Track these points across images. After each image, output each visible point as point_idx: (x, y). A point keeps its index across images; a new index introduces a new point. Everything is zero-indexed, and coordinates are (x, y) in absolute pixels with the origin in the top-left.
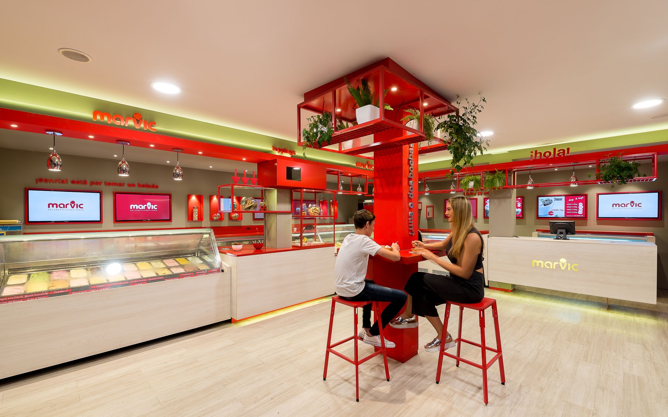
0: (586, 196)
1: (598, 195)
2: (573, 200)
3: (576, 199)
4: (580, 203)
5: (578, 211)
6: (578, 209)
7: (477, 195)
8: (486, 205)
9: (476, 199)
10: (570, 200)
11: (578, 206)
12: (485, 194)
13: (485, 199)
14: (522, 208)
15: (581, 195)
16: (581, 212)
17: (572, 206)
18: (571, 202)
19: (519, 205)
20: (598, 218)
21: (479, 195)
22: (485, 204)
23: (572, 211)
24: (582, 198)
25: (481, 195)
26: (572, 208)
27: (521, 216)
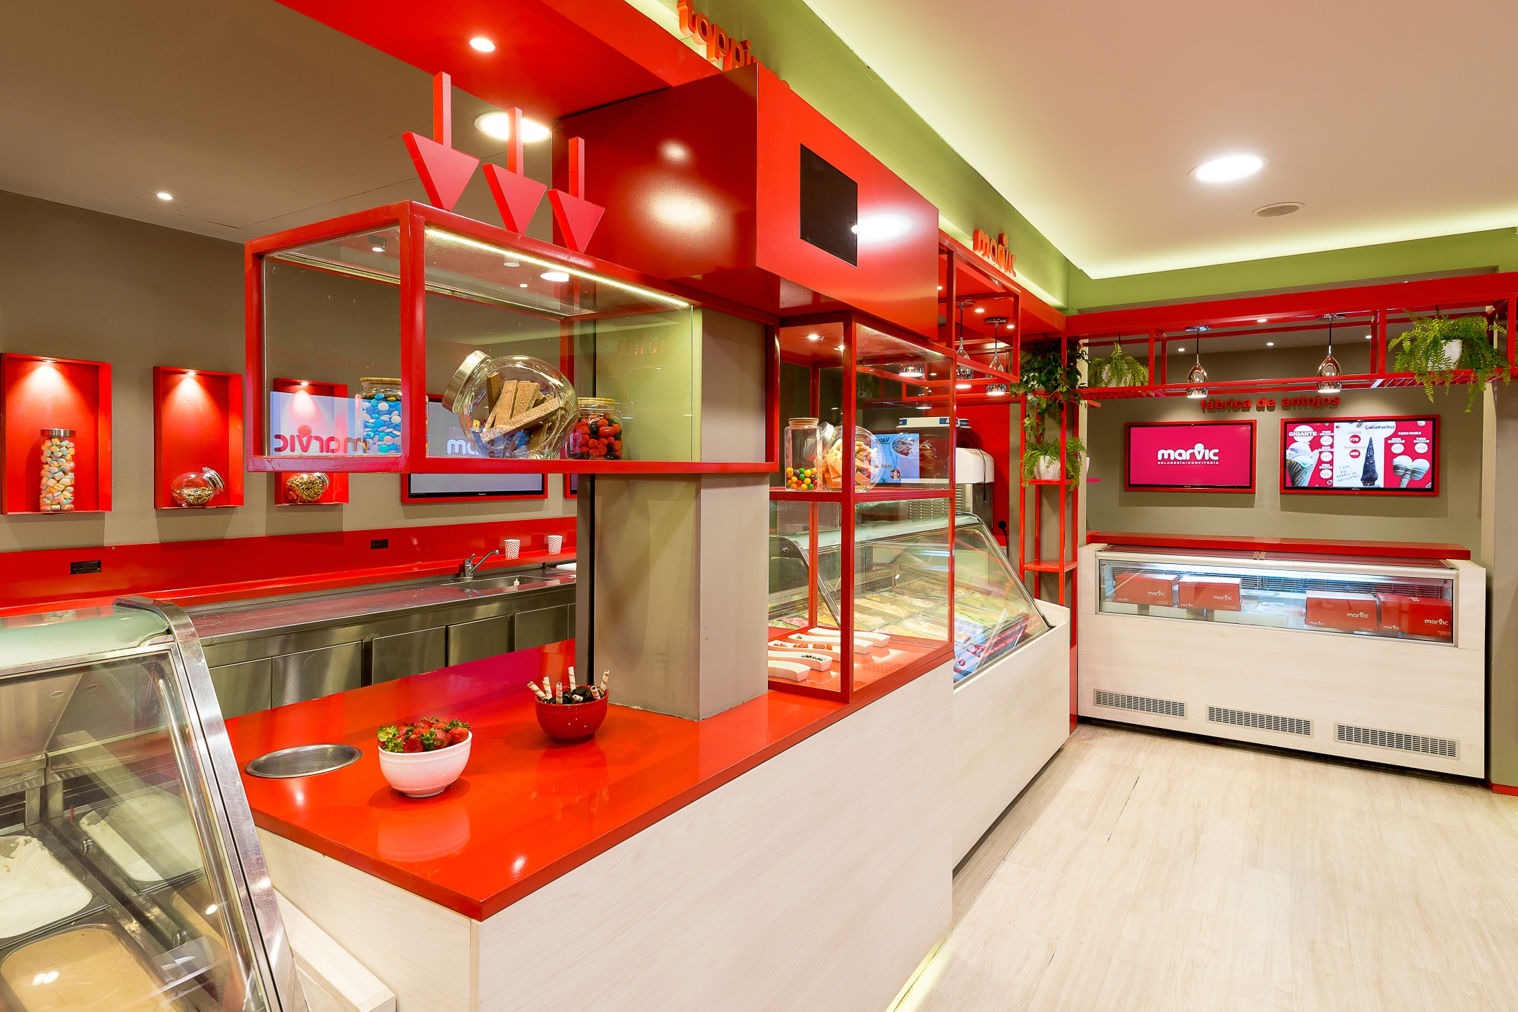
7: (1253, 408)
8: (1293, 446)
9: (1252, 424)
12: (1286, 404)
13: (1287, 426)
14: (1432, 455)
19: (1422, 446)
21: (1260, 409)
22: (1286, 442)
25: (1271, 408)
27: (1429, 487)
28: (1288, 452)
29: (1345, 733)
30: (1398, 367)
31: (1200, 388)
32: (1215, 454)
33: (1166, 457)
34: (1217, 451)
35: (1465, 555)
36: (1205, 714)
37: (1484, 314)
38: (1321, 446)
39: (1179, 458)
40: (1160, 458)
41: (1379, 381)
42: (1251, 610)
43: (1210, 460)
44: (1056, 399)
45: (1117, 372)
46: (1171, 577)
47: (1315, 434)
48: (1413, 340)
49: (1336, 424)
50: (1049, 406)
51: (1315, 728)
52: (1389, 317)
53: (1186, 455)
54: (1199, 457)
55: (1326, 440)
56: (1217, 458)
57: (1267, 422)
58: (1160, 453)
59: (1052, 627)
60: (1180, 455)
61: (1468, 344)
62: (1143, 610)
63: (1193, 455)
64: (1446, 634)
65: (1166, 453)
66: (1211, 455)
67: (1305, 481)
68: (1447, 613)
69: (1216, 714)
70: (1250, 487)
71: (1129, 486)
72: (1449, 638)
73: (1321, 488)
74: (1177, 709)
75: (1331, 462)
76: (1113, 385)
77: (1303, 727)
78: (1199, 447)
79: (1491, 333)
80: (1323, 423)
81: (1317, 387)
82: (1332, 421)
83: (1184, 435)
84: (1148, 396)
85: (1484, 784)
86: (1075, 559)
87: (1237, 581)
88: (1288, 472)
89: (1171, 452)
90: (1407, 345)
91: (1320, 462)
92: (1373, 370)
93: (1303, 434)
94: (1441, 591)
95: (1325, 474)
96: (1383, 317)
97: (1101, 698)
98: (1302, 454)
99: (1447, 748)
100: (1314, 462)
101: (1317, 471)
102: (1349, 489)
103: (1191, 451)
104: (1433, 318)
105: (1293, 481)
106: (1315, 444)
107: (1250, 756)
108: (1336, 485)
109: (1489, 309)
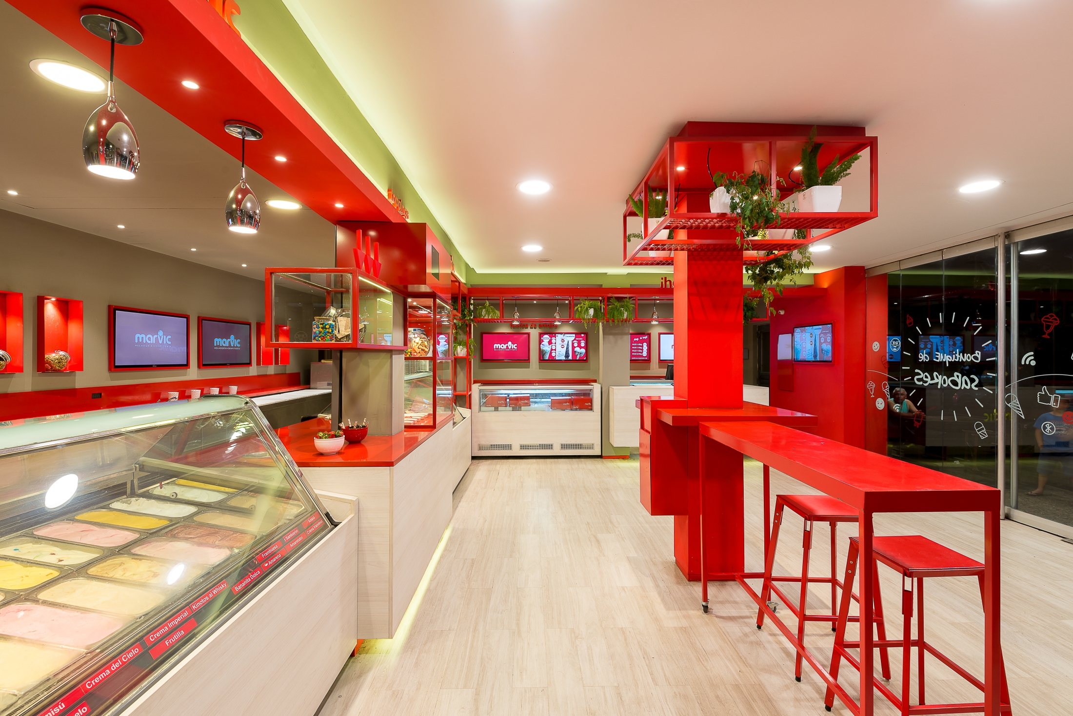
0: (649, 335)
1: (660, 334)
2: (638, 339)
3: (641, 338)
4: (644, 344)
5: (642, 352)
6: (642, 350)
7: (529, 327)
8: (543, 343)
9: (528, 334)
10: (635, 340)
11: (642, 346)
12: (540, 326)
14: (586, 347)
15: (643, 334)
16: (645, 354)
17: (637, 346)
18: (636, 342)
19: (583, 345)
20: (661, 361)
21: (531, 328)
22: (541, 341)
23: (637, 352)
24: (646, 337)
25: (535, 328)
26: (637, 349)
27: (585, 359)
28: (541, 345)
29: (564, 447)
30: (577, 316)
31: (517, 320)
32: (515, 346)
33: (497, 347)
34: (516, 345)
35: (595, 381)
36: (519, 447)
37: (599, 300)
38: (552, 343)
39: (502, 348)
40: (495, 348)
41: (572, 321)
42: (533, 406)
43: (514, 349)
44: (465, 322)
45: (488, 312)
46: (506, 395)
47: (550, 338)
48: (581, 307)
49: (557, 335)
50: (462, 325)
51: (554, 447)
52: (575, 298)
53: (505, 347)
54: (510, 348)
55: (553, 341)
56: (516, 348)
57: (534, 333)
58: (495, 345)
59: (465, 418)
60: (503, 346)
61: (595, 310)
62: (496, 409)
63: (507, 346)
64: (590, 408)
65: (497, 345)
66: (514, 346)
67: (547, 357)
68: (591, 401)
69: (523, 447)
70: (528, 360)
71: (483, 360)
72: (591, 409)
73: (552, 360)
74: (509, 447)
75: (555, 350)
76: (486, 317)
77: (550, 447)
78: (510, 343)
79: (601, 307)
80: (552, 335)
81: (554, 322)
82: (555, 334)
83: (504, 338)
84: (498, 322)
85: (600, 457)
86: (470, 390)
87: (529, 395)
88: (541, 353)
89: (499, 345)
90: (579, 309)
91: (552, 350)
92: (570, 317)
93: (546, 338)
94: (589, 394)
95: (553, 355)
96: (573, 298)
97: (481, 448)
98: (546, 347)
99: (591, 447)
100: (550, 349)
101: (551, 353)
102: (561, 360)
103: (506, 345)
104: (586, 300)
105: (543, 358)
106: (550, 343)
107: (534, 460)
108: (557, 358)
109: (600, 298)
